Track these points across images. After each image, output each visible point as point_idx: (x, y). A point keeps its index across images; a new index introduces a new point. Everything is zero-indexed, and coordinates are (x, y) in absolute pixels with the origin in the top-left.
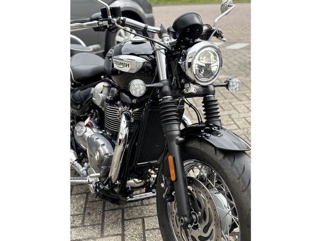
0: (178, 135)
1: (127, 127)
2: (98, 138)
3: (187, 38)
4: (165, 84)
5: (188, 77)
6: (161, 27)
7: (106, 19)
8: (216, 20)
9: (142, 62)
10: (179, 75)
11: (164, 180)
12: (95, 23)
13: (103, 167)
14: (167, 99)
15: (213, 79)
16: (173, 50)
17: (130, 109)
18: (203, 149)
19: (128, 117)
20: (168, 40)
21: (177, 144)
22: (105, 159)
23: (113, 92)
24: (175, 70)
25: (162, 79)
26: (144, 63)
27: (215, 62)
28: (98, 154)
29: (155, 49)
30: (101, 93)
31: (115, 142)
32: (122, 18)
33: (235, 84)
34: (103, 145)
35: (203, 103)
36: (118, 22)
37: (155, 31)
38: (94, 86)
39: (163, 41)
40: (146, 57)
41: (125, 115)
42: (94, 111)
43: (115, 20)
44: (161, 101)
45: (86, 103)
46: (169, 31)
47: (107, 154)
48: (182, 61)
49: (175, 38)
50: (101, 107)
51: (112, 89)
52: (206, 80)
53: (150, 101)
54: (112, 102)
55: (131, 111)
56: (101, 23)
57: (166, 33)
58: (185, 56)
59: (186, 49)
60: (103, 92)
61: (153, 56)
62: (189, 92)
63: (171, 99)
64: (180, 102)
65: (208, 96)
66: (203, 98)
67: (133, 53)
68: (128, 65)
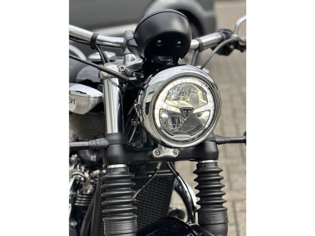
3: (160, 58)
4: (112, 143)
14: (115, 169)
17: (85, 171)
27: (205, 104)
29: (101, 76)
35: (195, 172)
46: (127, 45)
52: (187, 137)
55: (87, 174)
63: (123, 170)
64: (158, 167)
65: (203, 162)
66: (197, 163)
67: (88, 78)
68: (74, 100)
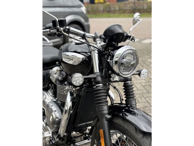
0: (106, 114)
1: (71, 101)
2: (52, 106)
3: (113, 43)
4: (98, 76)
5: (114, 71)
6: (95, 34)
7: (56, 28)
8: (131, 29)
9: (82, 57)
10: (107, 68)
11: (96, 143)
12: (48, 31)
13: (55, 126)
14: (99, 86)
15: (132, 72)
16: (104, 50)
17: (73, 88)
18: (126, 127)
19: (72, 94)
20: (100, 43)
21: (106, 120)
22: (56, 121)
23: (63, 75)
24: (104, 65)
25: (95, 71)
26: (83, 58)
28: (51, 117)
29: (91, 50)
30: (56, 74)
31: (63, 109)
32: (67, 27)
33: (145, 73)
34: (55, 111)
35: (123, 86)
36: (64, 31)
37: (91, 37)
38: (52, 69)
39: (96, 44)
40: (84, 54)
41: (70, 92)
42: (51, 85)
43: (62, 29)
44: (95, 88)
45: (47, 79)
46: (100, 37)
47: (58, 118)
48: (111, 60)
49: (105, 42)
50: (55, 83)
51: (62, 72)
52: (127, 73)
53: (87, 84)
54: (62, 82)
55: (74, 89)
56: (52, 31)
57: (98, 38)
58: (113, 56)
59: (113, 50)
60: (57, 74)
61: (89, 54)
62: (114, 80)
63: (102, 86)
64: (107, 85)
65: (127, 82)
66: (124, 83)
67: (76, 50)
68: (72, 59)
